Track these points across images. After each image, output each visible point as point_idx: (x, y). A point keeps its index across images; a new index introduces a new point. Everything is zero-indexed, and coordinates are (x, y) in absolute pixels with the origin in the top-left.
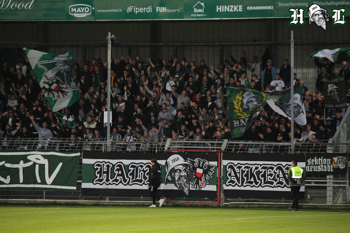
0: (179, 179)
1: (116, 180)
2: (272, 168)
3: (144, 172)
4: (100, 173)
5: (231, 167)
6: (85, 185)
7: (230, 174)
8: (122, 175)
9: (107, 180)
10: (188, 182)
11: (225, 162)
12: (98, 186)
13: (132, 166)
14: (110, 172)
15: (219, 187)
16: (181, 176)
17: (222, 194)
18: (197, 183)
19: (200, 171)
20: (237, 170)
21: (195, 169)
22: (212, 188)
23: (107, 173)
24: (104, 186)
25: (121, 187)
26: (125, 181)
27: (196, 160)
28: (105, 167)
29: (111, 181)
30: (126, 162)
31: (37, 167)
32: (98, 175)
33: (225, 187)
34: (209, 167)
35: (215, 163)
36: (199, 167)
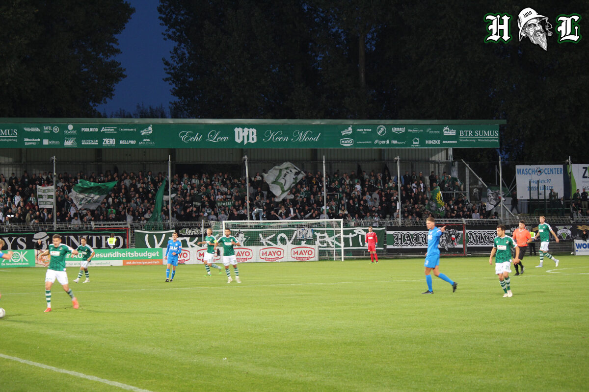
0: (442, 242)
1: (407, 243)
2: (493, 234)
3: (423, 238)
4: (396, 239)
5: (470, 234)
6: (388, 247)
7: (470, 238)
8: (410, 240)
9: (401, 243)
10: (447, 243)
11: (467, 231)
12: (396, 247)
13: (415, 235)
14: (403, 239)
15: (464, 245)
16: (443, 240)
17: (466, 249)
18: (452, 243)
19: (453, 236)
20: (474, 235)
21: (451, 235)
22: (461, 246)
23: (401, 239)
24: (400, 247)
25: (409, 247)
26: (412, 243)
27: (451, 230)
28: (400, 235)
29: (403, 244)
30: (412, 232)
31: (360, 236)
32: (396, 241)
33: (468, 246)
34: (459, 234)
35: (461, 232)
36: (453, 234)
